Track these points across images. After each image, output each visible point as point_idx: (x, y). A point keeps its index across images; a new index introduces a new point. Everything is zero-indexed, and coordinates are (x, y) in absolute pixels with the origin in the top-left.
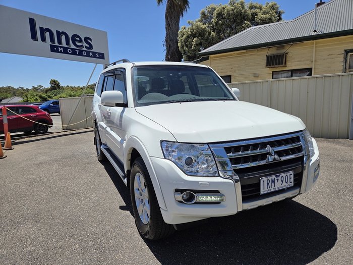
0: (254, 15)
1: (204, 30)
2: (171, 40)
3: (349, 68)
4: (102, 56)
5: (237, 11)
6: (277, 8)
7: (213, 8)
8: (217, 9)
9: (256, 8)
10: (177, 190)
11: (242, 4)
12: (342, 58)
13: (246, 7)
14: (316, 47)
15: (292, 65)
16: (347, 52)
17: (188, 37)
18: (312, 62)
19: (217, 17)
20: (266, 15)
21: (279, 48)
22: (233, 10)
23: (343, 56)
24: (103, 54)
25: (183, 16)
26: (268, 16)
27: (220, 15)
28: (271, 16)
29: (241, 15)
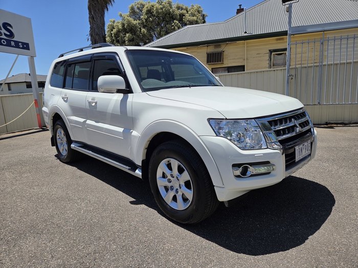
0: (182, 15)
1: (135, 26)
2: (97, 34)
3: (273, 66)
4: (26, 46)
5: (165, 10)
6: (202, 11)
7: (141, 4)
8: (146, 6)
9: (182, 9)
10: (234, 166)
11: (170, 3)
12: (267, 57)
13: (173, 6)
14: (247, 47)
15: (228, 63)
16: (271, 52)
17: (119, 31)
18: (244, 60)
19: (146, 14)
20: (193, 18)
21: (216, 47)
22: (162, 9)
23: (268, 55)
24: (27, 45)
25: (108, 10)
26: (195, 18)
27: (149, 12)
28: (198, 18)
29: (169, 14)
